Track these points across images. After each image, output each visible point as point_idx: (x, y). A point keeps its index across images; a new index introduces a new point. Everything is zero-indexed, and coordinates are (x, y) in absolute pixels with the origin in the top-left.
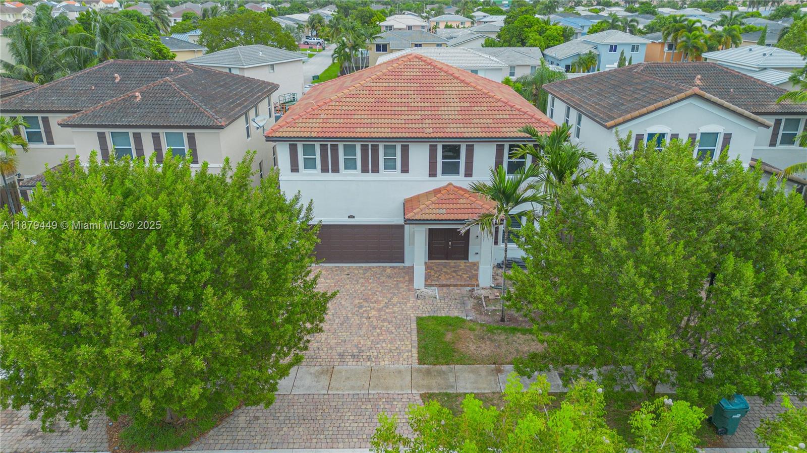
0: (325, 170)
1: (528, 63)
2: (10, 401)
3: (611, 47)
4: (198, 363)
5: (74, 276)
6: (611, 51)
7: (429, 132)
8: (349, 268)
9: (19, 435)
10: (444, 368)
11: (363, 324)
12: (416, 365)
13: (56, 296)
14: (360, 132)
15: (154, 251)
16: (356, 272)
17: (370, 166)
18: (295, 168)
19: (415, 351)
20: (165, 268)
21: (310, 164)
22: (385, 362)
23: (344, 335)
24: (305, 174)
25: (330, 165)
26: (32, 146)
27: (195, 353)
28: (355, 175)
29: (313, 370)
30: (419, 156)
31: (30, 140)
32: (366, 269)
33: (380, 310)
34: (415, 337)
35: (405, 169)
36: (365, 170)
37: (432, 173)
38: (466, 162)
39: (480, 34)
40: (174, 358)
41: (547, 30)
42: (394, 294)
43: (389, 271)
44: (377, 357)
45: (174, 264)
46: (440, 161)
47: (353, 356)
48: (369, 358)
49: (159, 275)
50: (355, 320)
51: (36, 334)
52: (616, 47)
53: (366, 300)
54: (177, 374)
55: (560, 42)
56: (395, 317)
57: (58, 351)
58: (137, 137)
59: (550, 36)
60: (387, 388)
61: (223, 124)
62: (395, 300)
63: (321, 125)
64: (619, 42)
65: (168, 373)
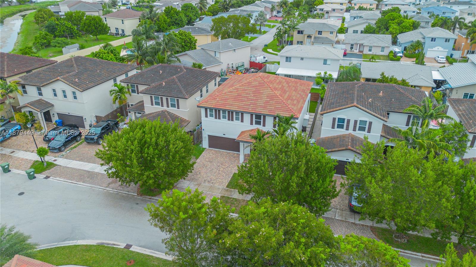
0: (216, 118)
1: (380, 45)
2: (115, 177)
3: (432, 39)
4: (152, 175)
5: (128, 152)
6: (432, 41)
7: (250, 110)
8: (223, 152)
9: (118, 186)
10: (233, 190)
11: (216, 172)
12: (225, 187)
13: (125, 155)
14: (228, 107)
15: (146, 149)
16: (224, 154)
17: (231, 118)
18: (206, 116)
19: (227, 183)
20: (148, 154)
21: (211, 115)
22: (216, 185)
23: (209, 174)
24: (210, 118)
25: (217, 117)
26: (133, 94)
27: (152, 173)
28: (226, 121)
29: (195, 183)
30: (247, 117)
31: (132, 92)
32: (228, 153)
33: (224, 168)
34: (230, 179)
35: (242, 121)
36: (229, 119)
37: (252, 124)
38: (263, 122)
39: (366, 21)
40: (146, 173)
41: (404, 22)
42: (232, 164)
43: (235, 155)
44: (215, 183)
45: (150, 153)
46: (254, 120)
47: (208, 181)
48: (212, 183)
49: (146, 155)
50: (215, 170)
51: (121, 163)
52: (435, 39)
53: (222, 164)
54: (147, 177)
55: (409, 30)
56: (228, 172)
57: (124, 168)
58: (162, 98)
59: (404, 26)
60: (213, 192)
61: (187, 98)
62: (231, 166)
63: (216, 103)
64: (438, 36)
65: (145, 176)
